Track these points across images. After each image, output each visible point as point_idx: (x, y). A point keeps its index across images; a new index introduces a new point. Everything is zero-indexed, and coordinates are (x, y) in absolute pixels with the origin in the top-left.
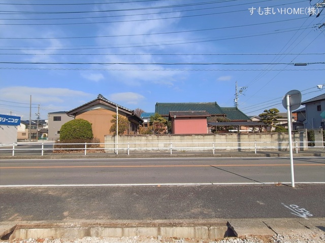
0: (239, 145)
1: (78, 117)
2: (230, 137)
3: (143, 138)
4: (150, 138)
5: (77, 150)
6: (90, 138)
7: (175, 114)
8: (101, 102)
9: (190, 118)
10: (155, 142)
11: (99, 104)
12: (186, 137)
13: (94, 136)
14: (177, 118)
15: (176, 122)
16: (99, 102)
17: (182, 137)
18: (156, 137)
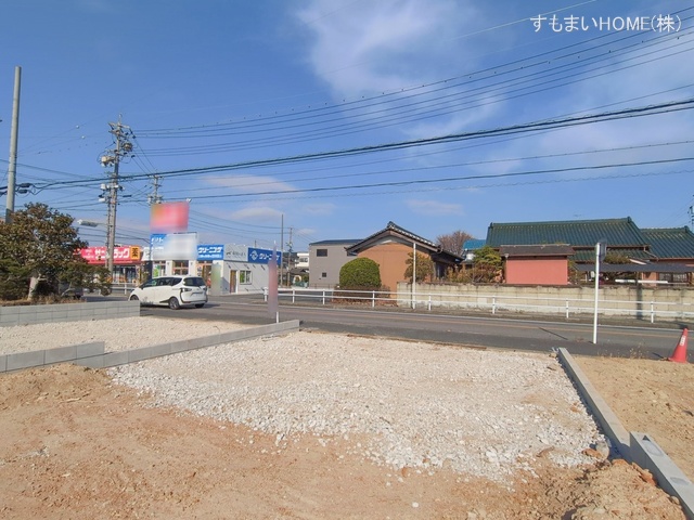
0: (639, 306)
1: (361, 255)
2: (613, 291)
3: (454, 288)
4: (464, 288)
5: (360, 301)
6: (378, 286)
7: (508, 250)
8: (392, 233)
9: (535, 258)
10: (474, 295)
11: (389, 236)
12: (525, 289)
13: (382, 283)
14: (510, 258)
15: (509, 265)
16: (390, 233)
17: (518, 290)
18: (473, 288)
